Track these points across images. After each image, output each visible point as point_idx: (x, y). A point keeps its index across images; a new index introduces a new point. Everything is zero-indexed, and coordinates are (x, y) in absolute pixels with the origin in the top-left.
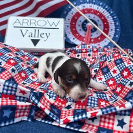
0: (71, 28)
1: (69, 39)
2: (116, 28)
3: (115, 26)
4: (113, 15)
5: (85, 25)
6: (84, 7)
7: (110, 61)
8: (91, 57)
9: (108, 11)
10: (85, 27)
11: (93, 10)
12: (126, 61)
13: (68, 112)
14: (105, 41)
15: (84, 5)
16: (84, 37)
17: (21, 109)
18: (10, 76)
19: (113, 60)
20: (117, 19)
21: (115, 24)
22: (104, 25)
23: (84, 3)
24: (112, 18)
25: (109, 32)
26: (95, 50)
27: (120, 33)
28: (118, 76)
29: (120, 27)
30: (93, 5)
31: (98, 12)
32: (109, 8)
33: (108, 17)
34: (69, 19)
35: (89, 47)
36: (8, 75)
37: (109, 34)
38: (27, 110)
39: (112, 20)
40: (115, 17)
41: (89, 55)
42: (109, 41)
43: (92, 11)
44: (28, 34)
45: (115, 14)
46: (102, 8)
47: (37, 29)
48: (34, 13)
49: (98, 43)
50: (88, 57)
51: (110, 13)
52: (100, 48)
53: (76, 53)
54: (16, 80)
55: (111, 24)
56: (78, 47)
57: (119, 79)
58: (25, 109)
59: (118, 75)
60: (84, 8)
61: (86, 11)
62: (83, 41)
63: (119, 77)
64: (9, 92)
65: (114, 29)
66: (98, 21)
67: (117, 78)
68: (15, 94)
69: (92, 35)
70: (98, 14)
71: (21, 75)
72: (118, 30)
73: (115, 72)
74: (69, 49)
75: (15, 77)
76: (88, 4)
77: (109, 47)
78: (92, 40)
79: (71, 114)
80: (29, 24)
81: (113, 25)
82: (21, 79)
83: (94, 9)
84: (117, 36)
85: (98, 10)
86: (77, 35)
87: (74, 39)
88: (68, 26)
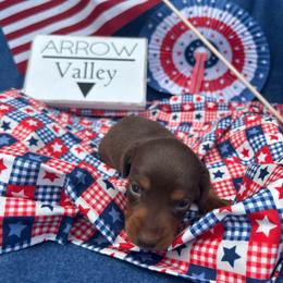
0: (161, 58)
1: (156, 82)
2: (259, 59)
3: (259, 54)
4: (255, 30)
5: (192, 52)
6: (191, 13)
8: (202, 120)
9: (242, 22)
10: (192, 57)
11: (210, 19)
12: (270, 131)
14: (235, 88)
15: (190, 9)
16: (189, 79)
17: (43, 222)
20: (264, 39)
21: (258, 49)
22: (234, 52)
23: (192, 5)
24: (251, 37)
25: (245, 67)
26: (211, 105)
27: (268, 68)
29: (268, 57)
30: (210, 9)
31: (222, 23)
32: (247, 14)
33: (243, 34)
34: (158, 41)
35: (199, 99)
37: (244, 71)
39: (252, 42)
40: (259, 35)
41: (198, 117)
42: (244, 87)
43: (208, 23)
44: (71, 72)
45: (258, 28)
46: (230, 16)
47: (89, 62)
49: (219, 92)
50: (195, 121)
51: (247, 25)
52: (222, 101)
53: (169, 112)
55: (250, 49)
56: (176, 99)
59: (251, 160)
60: (191, 16)
62: (186, 85)
64: (23, 180)
65: (255, 61)
66: (221, 43)
68: (34, 184)
69: (205, 74)
70: (222, 28)
72: (264, 62)
74: (156, 103)
76: (200, 8)
77: (243, 99)
78: (207, 85)
80: (74, 51)
81: (254, 51)
83: (213, 17)
84: (261, 76)
85: (221, 20)
86: (175, 73)
87: (167, 82)
88: (155, 55)
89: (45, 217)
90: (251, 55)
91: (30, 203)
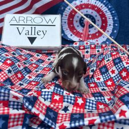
0: (68, 24)
1: (66, 36)
2: (114, 24)
4: (112, 9)
5: (83, 21)
7: (109, 60)
8: (89, 54)
9: (105, 6)
10: (83, 23)
11: (91, 5)
12: (125, 60)
13: (64, 116)
14: (104, 37)
16: (82, 34)
17: (14, 118)
18: (6, 77)
19: (111, 59)
20: (116, 14)
22: (102, 20)
24: (110, 13)
25: (108, 27)
26: (93, 46)
27: (118, 28)
28: (116, 77)
29: (118, 22)
31: (96, 7)
32: (107, 2)
33: (106, 12)
34: (66, 15)
35: (87, 43)
36: (4, 76)
38: (21, 119)
39: (110, 15)
40: (113, 12)
41: (87, 52)
45: (113, 9)
46: (100, 3)
47: (33, 27)
48: (31, 11)
49: (96, 39)
50: (86, 54)
51: (108, 7)
52: (98, 44)
54: (13, 80)
55: (109, 18)
56: (76, 44)
57: (117, 79)
58: (19, 118)
59: (117, 75)
60: (82, 3)
61: (83, 6)
62: (81, 37)
63: (118, 77)
64: (2, 98)
65: (112, 24)
66: (96, 16)
67: (116, 79)
68: (8, 100)
69: (89, 31)
70: (96, 9)
71: (17, 76)
72: (116, 25)
73: (113, 72)
75: (11, 78)
77: (107, 43)
78: (90, 36)
79: (67, 119)
80: (25, 22)
81: (112, 20)
82: (18, 80)
83: (92, 3)
84: (115, 31)
85: (96, 5)
86: (75, 31)
87: (71, 35)
88: (65, 22)
89: (15, 115)
90: (110, 21)
91: (6, 108)
